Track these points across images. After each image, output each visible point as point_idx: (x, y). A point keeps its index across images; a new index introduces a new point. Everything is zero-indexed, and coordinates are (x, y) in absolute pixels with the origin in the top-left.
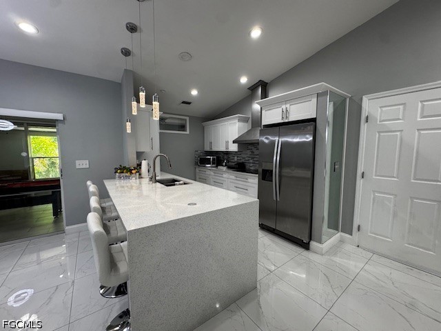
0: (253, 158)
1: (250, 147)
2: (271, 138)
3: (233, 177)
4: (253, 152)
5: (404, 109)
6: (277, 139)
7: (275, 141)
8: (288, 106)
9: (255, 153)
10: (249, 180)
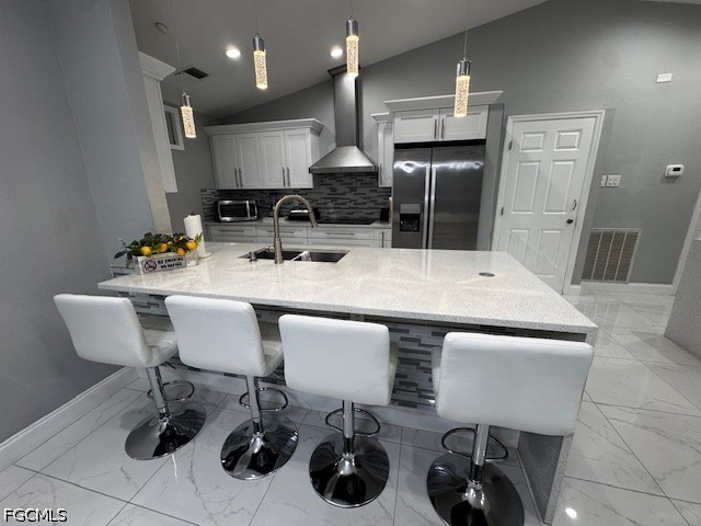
0: (333, 200)
1: (327, 181)
2: (418, 165)
3: (323, 234)
4: (333, 190)
5: (545, 137)
6: (427, 165)
7: (425, 168)
8: (443, 116)
9: (338, 192)
10: (357, 235)
